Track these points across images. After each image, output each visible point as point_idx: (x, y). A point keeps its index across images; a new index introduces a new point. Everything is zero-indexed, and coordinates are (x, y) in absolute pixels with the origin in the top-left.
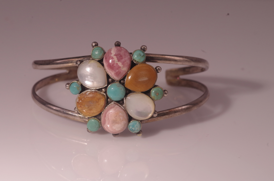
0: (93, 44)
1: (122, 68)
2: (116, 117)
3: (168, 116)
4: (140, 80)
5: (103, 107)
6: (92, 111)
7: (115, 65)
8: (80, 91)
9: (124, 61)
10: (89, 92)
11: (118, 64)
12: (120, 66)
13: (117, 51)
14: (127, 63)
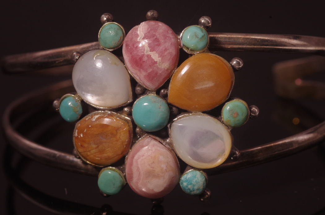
1: (160, 65)
2: (152, 163)
4: (198, 87)
5: (126, 145)
6: (106, 155)
7: (145, 59)
8: (80, 115)
9: (164, 49)
10: (97, 117)
11: (151, 57)
12: (156, 61)
13: (150, 29)
14: (169, 53)
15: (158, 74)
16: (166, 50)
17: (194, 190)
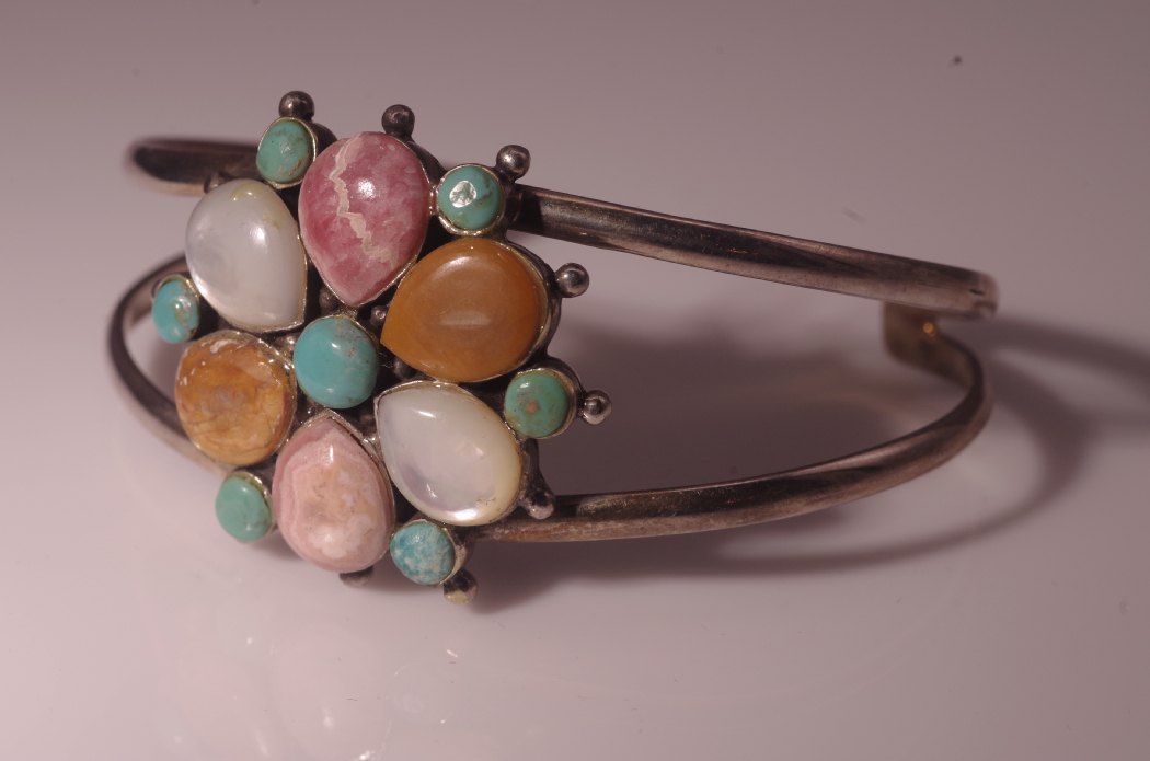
0: (288, 101)
1: (367, 249)
2: (321, 487)
3: (620, 525)
4: (448, 322)
5: (277, 428)
6: (229, 441)
7: (336, 226)
8: (192, 331)
9: (382, 211)
10: (223, 343)
11: (349, 224)
12: (359, 236)
13: (363, 155)
14: (394, 223)
15: (362, 270)
16: (388, 214)
17: (417, 573)
